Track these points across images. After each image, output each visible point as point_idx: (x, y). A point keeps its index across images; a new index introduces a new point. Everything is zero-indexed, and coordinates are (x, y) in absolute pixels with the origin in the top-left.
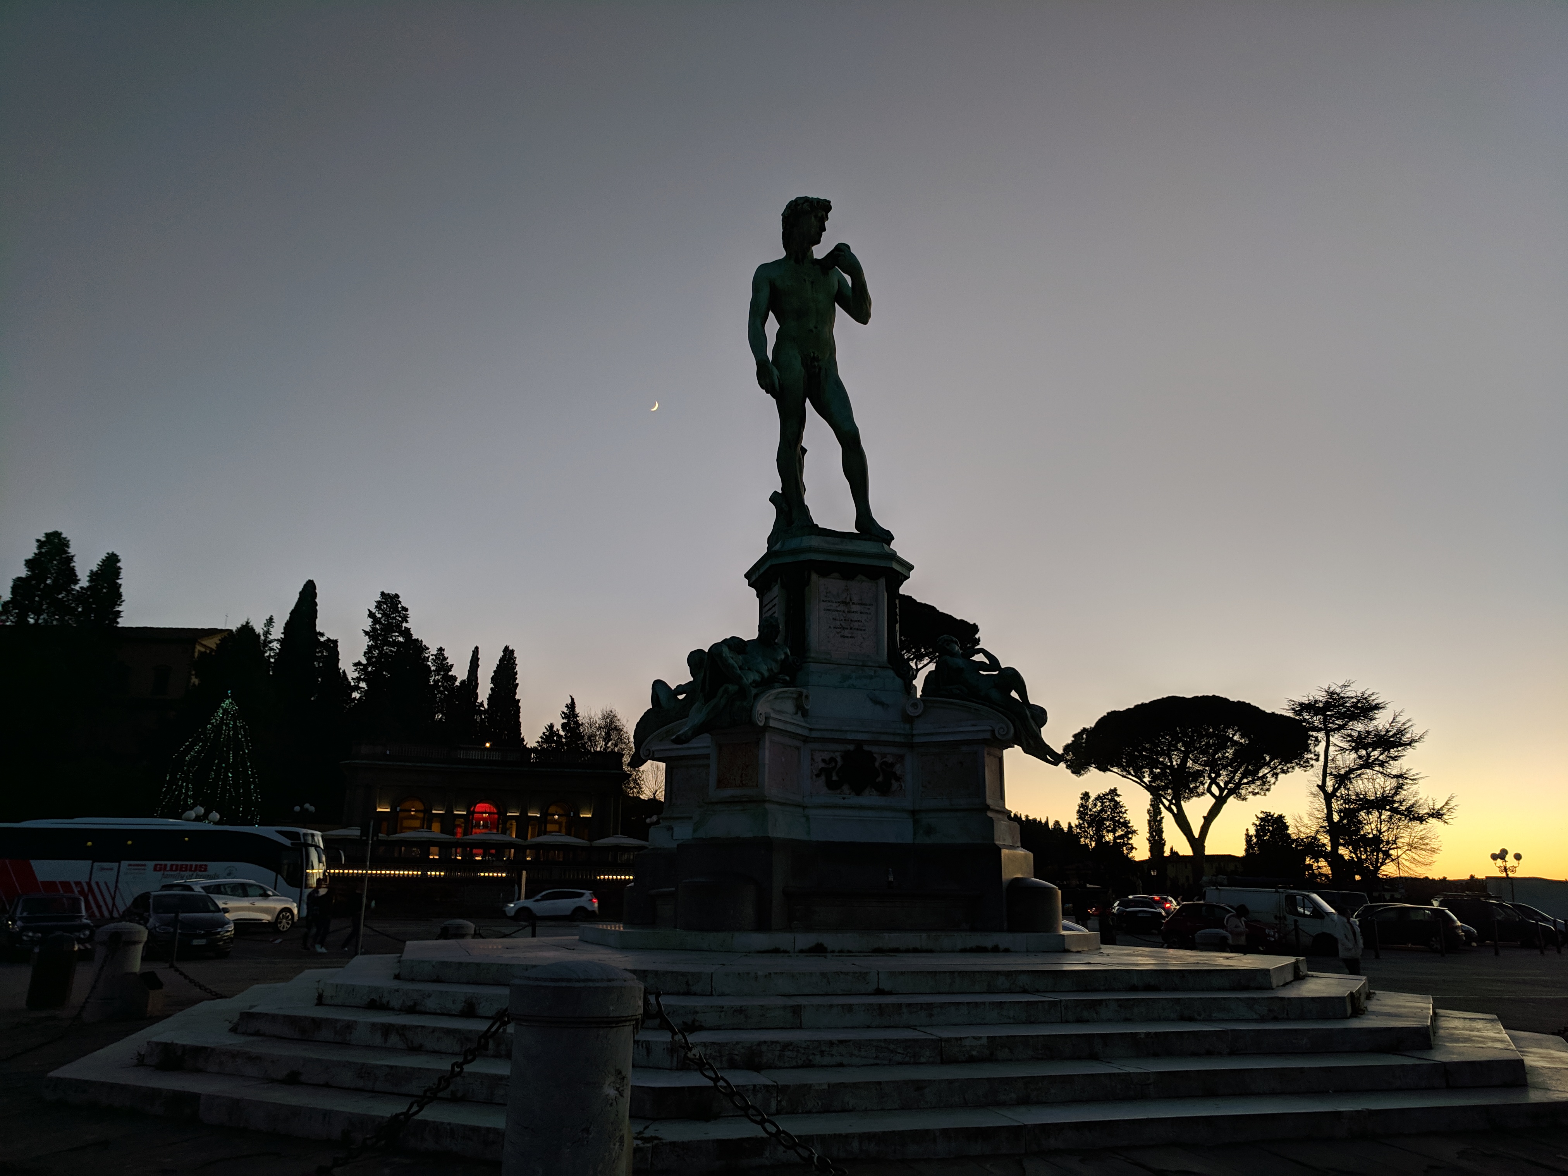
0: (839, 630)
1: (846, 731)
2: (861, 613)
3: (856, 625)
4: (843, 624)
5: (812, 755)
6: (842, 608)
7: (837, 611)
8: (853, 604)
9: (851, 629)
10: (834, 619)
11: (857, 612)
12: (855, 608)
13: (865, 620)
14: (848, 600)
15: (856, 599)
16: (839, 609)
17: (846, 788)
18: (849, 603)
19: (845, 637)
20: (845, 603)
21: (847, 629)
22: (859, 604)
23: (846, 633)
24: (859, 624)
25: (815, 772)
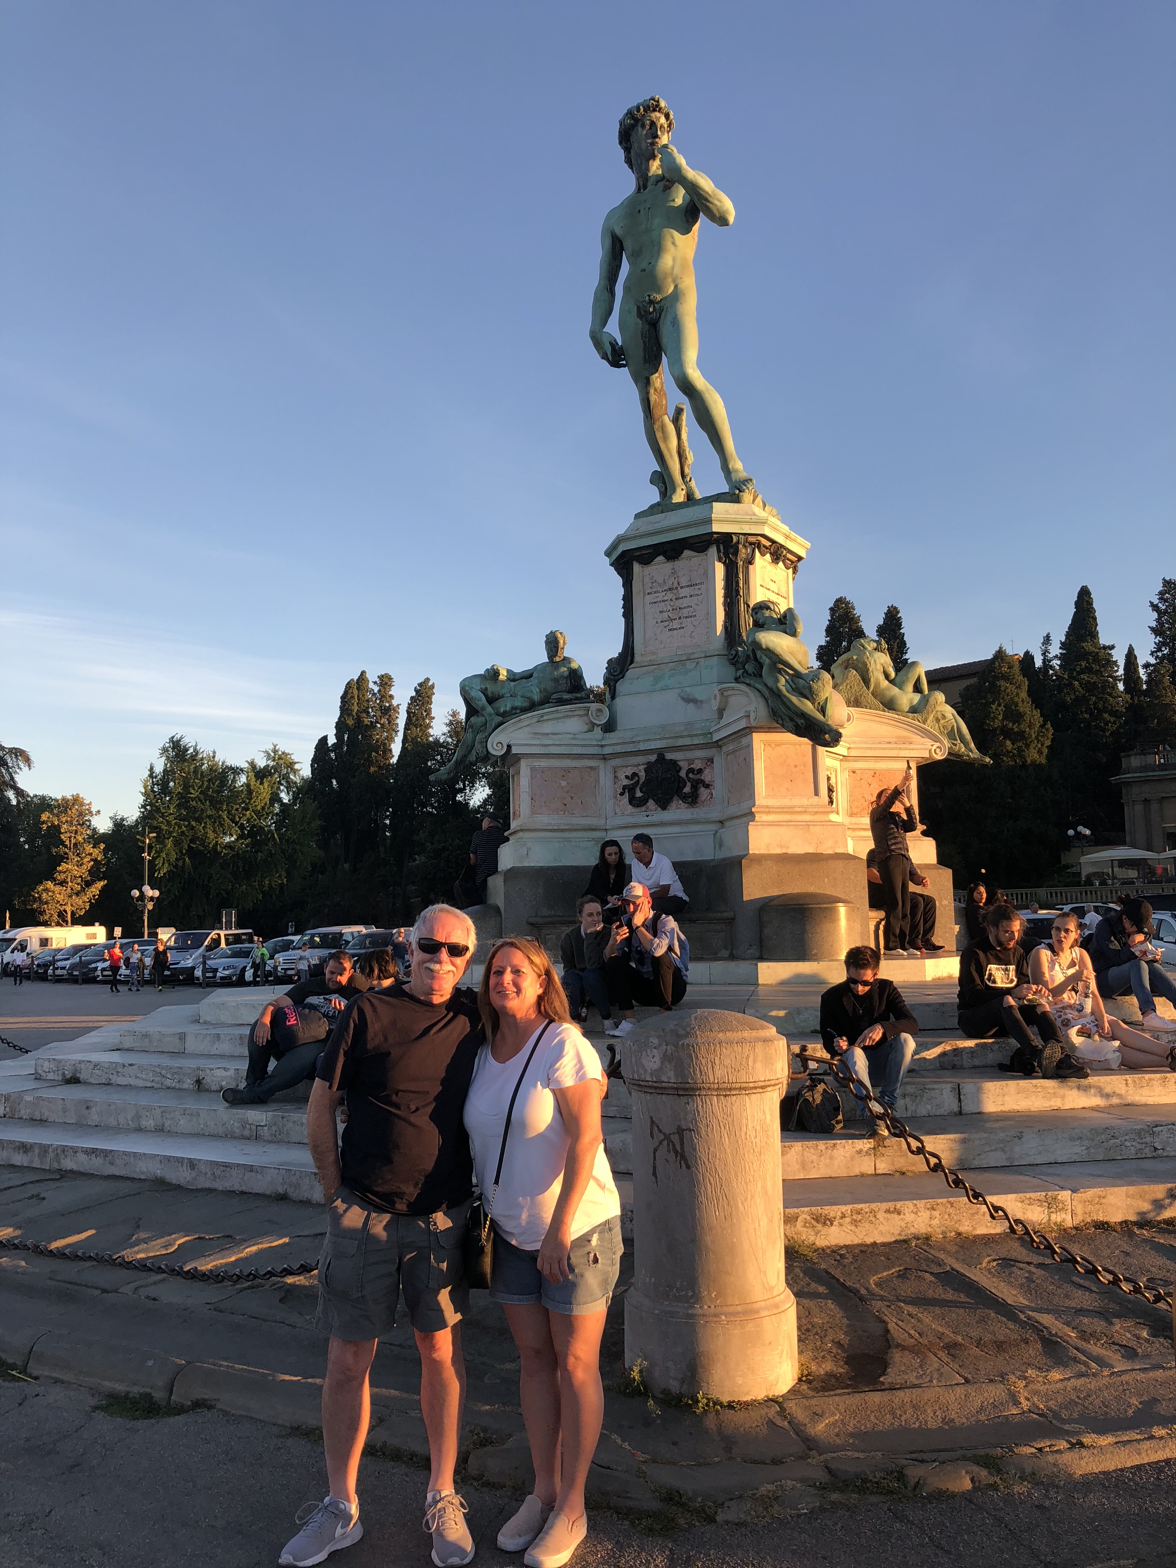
0: (667, 623)
1: (639, 742)
2: (691, 596)
3: (685, 612)
4: (671, 615)
5: (615, 772)
6: (670, 596)
7: (664, 601)
8: (682, 587)
9: (680, 618)
10: (661, 612)
11: (686, 597)
12: (683, 592)
13: (696, 604)
14: (676, 585)
15: (684, 582)
16: (665, 598)
17: (651, 802)
18: (677, 588)
19: (674, 629)
20: (670, 589)
21: (675, 619)
22: (688, 586)
23: (675, 624)
24: (689, 609)
25: (620, 791)
